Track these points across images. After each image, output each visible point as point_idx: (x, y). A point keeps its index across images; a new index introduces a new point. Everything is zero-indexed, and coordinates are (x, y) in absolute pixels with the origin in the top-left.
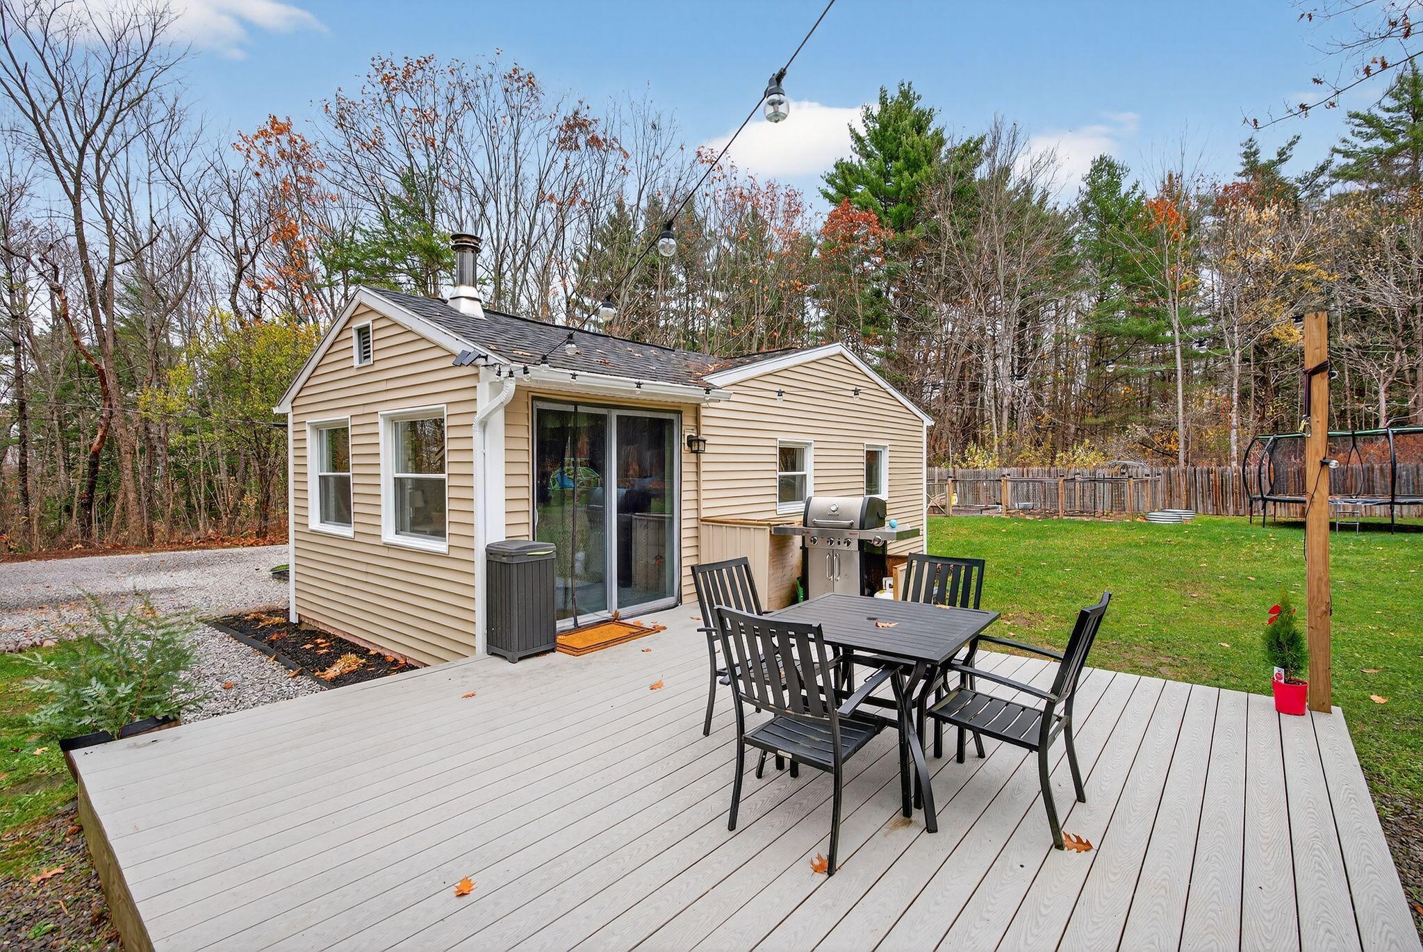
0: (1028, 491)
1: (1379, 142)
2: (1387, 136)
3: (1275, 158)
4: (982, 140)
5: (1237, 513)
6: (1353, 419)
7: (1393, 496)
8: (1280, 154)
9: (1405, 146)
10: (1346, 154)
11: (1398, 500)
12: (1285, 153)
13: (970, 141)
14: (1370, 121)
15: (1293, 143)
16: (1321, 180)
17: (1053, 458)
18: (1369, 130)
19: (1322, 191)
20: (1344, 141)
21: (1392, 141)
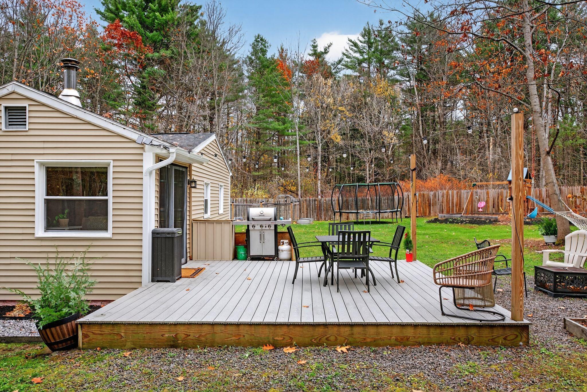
0: (236, 210)
1: (358, 55)
2: (362, 53)
3: (323, 51)
4: (200, 7)
5: (325, 220)
6: (352, 177)
7: (380, 210)
8: (325, 50)
9: (366, 59)
10: (348, 57)
11: (381, 211)
12: (327, 50)
13: (194, 6)
14: (355, 45)
15: (329, 46)
16: (339, 66)
17: (243, 193)
18: (355, 49)
19: (340, 71)
20: (347, 51)
21: (362, 55)
